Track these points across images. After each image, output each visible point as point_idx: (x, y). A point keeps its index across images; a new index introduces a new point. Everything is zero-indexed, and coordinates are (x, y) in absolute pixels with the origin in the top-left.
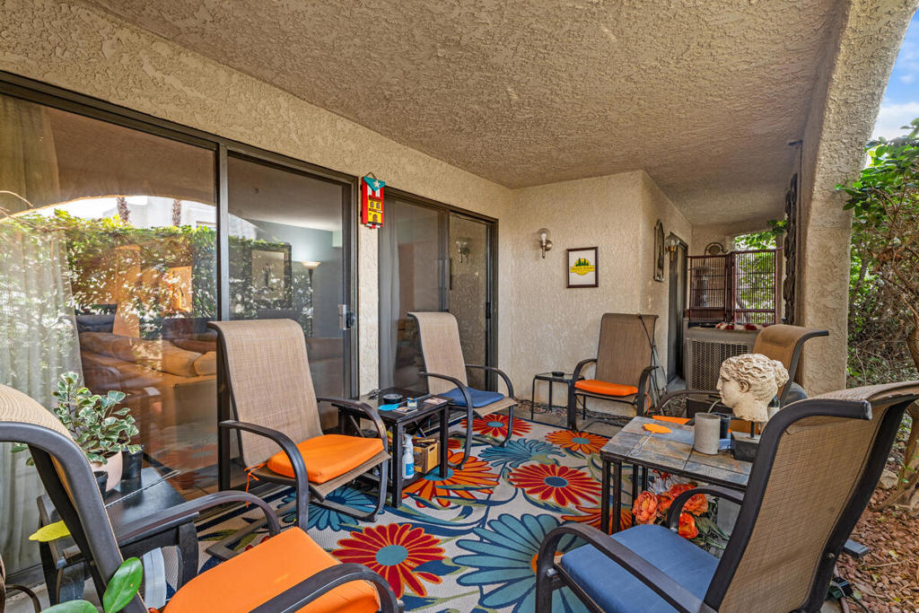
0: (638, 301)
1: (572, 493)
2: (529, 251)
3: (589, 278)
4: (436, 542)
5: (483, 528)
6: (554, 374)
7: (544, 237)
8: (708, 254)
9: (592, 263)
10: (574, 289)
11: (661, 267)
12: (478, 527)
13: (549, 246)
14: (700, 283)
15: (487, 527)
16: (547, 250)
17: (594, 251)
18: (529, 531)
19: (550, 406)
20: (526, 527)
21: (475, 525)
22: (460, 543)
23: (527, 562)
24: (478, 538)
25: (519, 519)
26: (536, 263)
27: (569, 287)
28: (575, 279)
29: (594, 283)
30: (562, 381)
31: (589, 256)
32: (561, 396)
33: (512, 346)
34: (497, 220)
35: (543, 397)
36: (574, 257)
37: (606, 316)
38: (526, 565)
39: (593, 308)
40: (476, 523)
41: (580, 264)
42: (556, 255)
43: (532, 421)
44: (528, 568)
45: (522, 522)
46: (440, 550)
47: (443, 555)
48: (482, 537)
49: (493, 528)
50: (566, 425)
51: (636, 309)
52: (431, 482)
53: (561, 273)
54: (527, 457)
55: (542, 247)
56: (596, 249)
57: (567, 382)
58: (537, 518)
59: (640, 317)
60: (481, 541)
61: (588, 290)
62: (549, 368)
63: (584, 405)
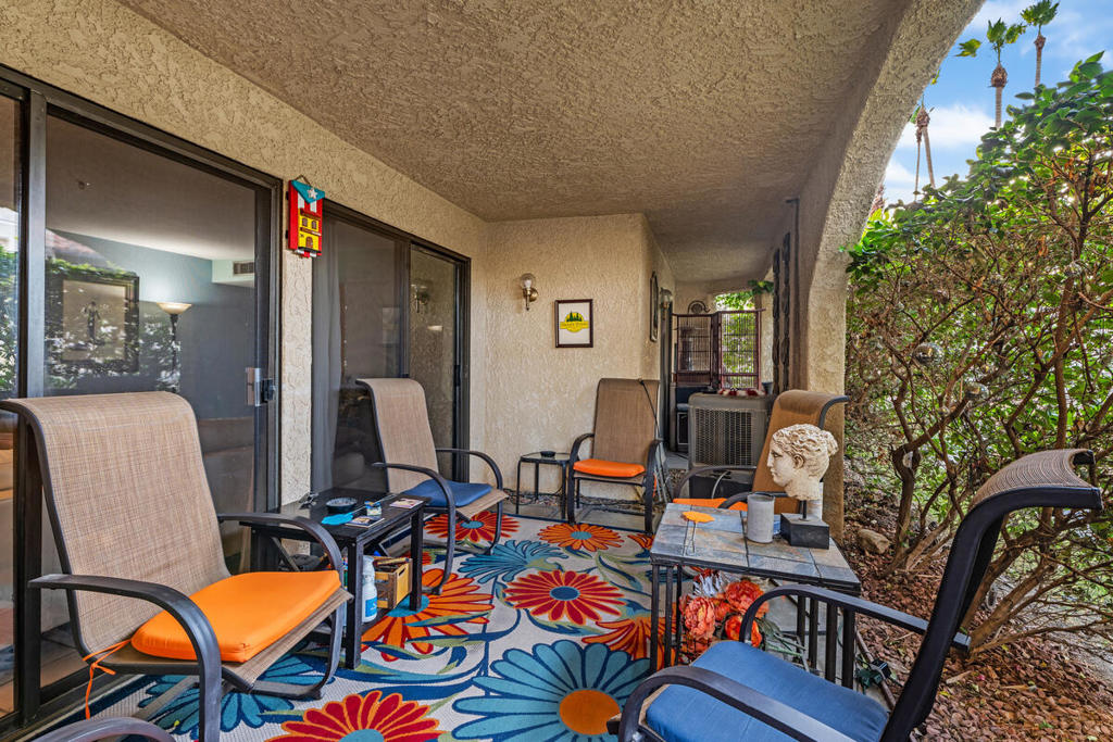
0: (637, 363)
1: (588, 605)
2: (509, 302)
3: (583, 337)
4: (423, 710)
5: (486, 675)
6: (543, 454)
7: (528, 283)
8: (691, 313)
9: (586, 318)
10: (565, 349)
11: (656, 326)
12: (479, 675)
13: (534, 295)
14: (686, 344)
15: (491, 673)
16: (532, 300)
17: (588, 304)
18: (547, 667)
19: (537, 494)
20: (541, 662)
21: (474, 674)
22: (459, 705)
23: (554, 713)
24: (481, 693)
25: (531, 652)
26: (518, 315)
27: (559, 346)
28: (566, 336)
29: (588, 342)
30: (554, 463)
31: (583, 310)
32: (550, 480)
33: (487, 421)
34: (469, 259)
35: (527, 484)
36: (565, 310)
37: (603, 381)
38: (553, 718)
39: (587, 372)
40: (474, 670)
41: (571, 319)
42: (542, 307)
43: (517, 515)
44: (557, 722)
45: (535, 657)
46: (432, 723)
47: (437, 729)
48: (488, 690)
49: (499, 673)
50: (559, 516)
51: (636, 375)
52: (399, 620)
53: (548, 329)
54: (522, 566)
55: (525, 296)
56: (590, 301)
57: (560, 464)
58: (552, 647)
59: (642, 383)
60: (487, 696)
61: (581, 350)
62: (535, 447)
63: (578, 492)
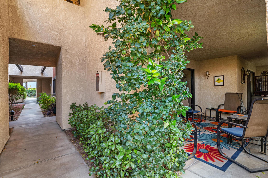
0: (236, 89)
2: (203, 77)
3: (222, 84)
5: (200, 135)
6: (211, 108)
7: (208, 73)
8: (262, 75)
9: (222, 79)
10: (217, 87)
11: (244, 79)
13: (209, 75)
14: (259, 84)
16: (208, 76)
17: (223, 77)
19: (210, 117)
26: (205, 80)
27: (215, 86)
28: (217, 84)
29: (223, 85)
30: (214, 110)
31: (221, 78)
32: (214, 114)
33: (199, 101)
34: (194, 70)
35: (208, 114)
36: (216, 78)
37: (227, 93)
39: (222, 92)
40: (198, 134)
41: (218, 80)
42: (211, 78)
43: (206, 119)
49: (202, 135)
50: (216, 121)
51: (236, 91)
53: (213, 82)
54: (207, 126)
55: (207, 76)
56: (223, 76)
57: (216, 110)
58: (212, 134)
59: (237, 93)
61: (221, 87)
63: (221, 117)
